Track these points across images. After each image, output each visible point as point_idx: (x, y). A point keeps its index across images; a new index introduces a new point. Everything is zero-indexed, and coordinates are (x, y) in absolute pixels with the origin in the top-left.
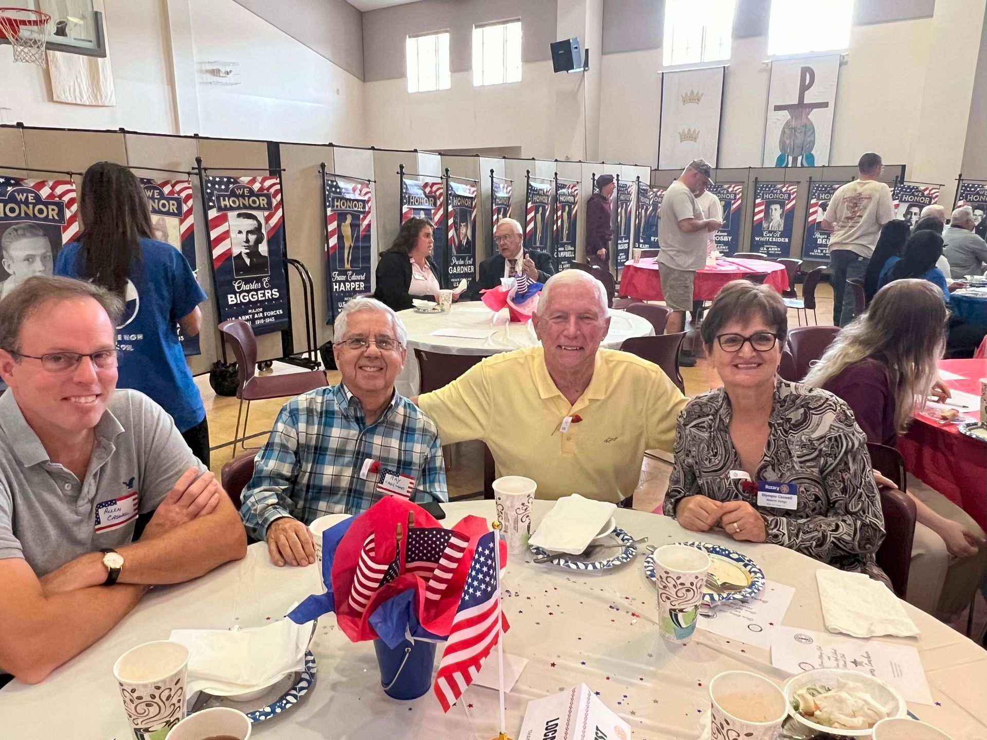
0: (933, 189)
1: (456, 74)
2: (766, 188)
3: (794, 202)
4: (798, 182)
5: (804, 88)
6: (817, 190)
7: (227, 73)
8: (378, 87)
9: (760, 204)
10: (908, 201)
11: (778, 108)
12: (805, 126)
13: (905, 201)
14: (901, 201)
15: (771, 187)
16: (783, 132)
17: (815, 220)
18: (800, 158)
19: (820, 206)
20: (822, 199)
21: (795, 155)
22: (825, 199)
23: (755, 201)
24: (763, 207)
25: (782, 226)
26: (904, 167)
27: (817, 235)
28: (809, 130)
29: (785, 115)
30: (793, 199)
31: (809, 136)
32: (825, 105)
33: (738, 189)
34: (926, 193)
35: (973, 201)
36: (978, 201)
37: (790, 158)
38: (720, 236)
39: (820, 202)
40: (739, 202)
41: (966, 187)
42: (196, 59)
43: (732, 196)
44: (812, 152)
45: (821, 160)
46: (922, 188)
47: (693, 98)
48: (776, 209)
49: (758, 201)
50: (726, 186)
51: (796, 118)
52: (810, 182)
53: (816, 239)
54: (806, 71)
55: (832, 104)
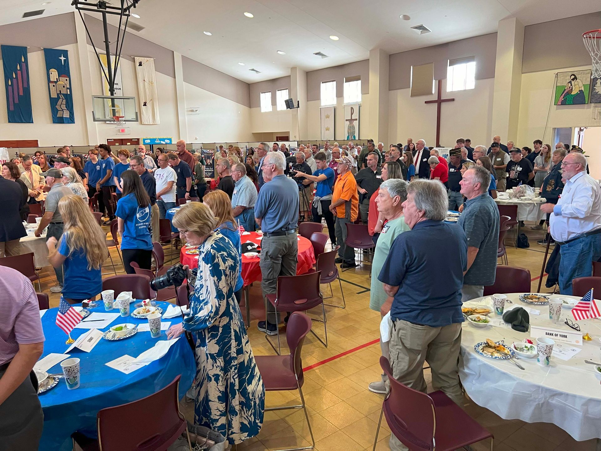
1: (273, 106)
5: (352, 114)
7: (196, 111)
8: (254, 109)
11: (347, 120)
12: (353, 126)
16: (348, 128)
21: (351, 136)
28: (354, 128)
29: (348, 123)
31: (354, 130)
32: (356, 120)
42: (186, 107)
44: (355, 135)
45: (357, 138)
47: (328, 117)
51: (351, 124)
54: (352, 108)
55: (358, 120)
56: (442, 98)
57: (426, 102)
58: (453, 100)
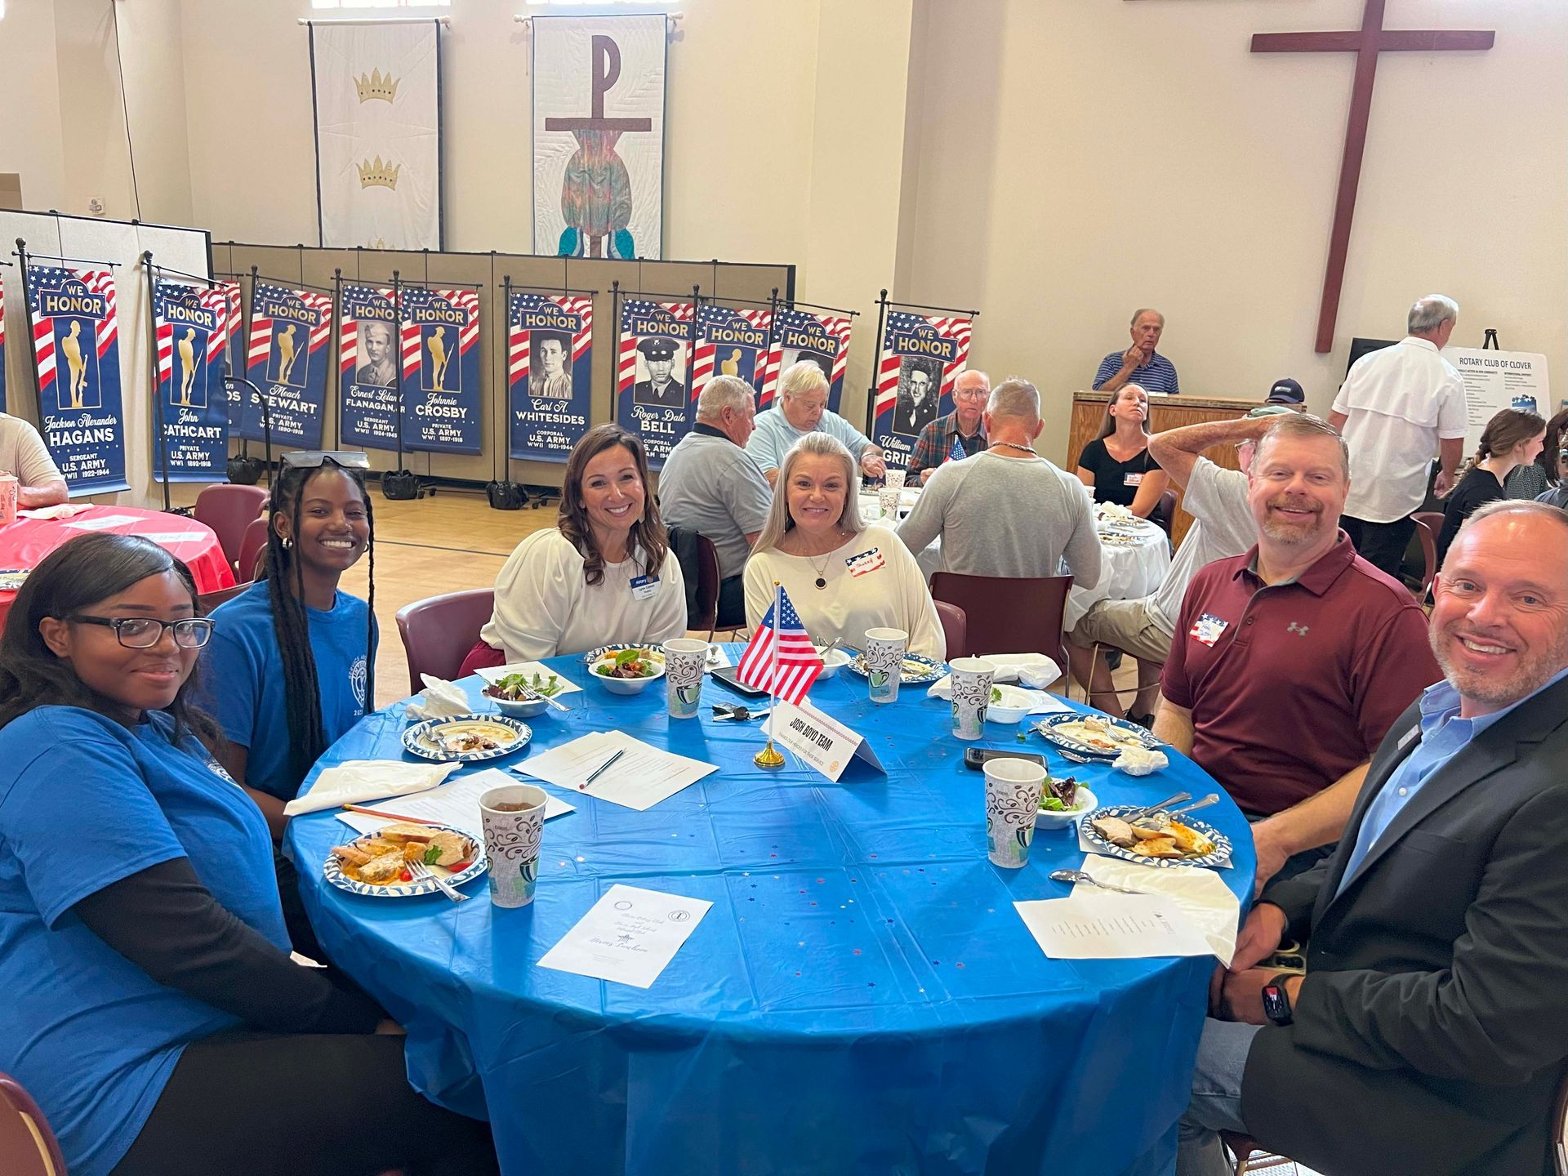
0: (840, 321)
2: (528, 301)
3: (588, 337)
4: (594, 293)
5: (602, 84)
6: (630, 312)
9: (519, 339)
10: (798, 346)
11: (553, 125)
12: (610, 168)
13: (791, 346)
14: (785, 345)
15: (539, 300)
16: (568, 179)
17: (632, 378)
18: (605, 239)
19: (641, 348)
20: (642, 334)
21: (595, 231)
22: (648, 333)
23: (507, 331)
24: (526, 345)
25: (570, 387)
26: (791, 270)
27: (640, 412)
28: (617, 177)
29: (568, 142)
30: (586, 330)
31: (620, 192)
32: (644, 125)
33: (471, 299)
34: (829, 328)
35: (909, 352)
36: (917, 352)
37: (587, 239)
38: (442, 406)
39: (640, 339)
40: (475, 330)
41: (897, 319)
43: (459, 317)
44: (627, 228)
45: (646, 246)
46: (821, 318)
47: (377, 89)
48: (553, 351)
49: (515, 330)
50: (444, 293)
51: (590, 148)
52: (616, 292)
53: (638, 421)
54: (603, 46)
55: (657, 124)
56: (1388, 26)
57: (1263, 44)
58: (1482, 41)
